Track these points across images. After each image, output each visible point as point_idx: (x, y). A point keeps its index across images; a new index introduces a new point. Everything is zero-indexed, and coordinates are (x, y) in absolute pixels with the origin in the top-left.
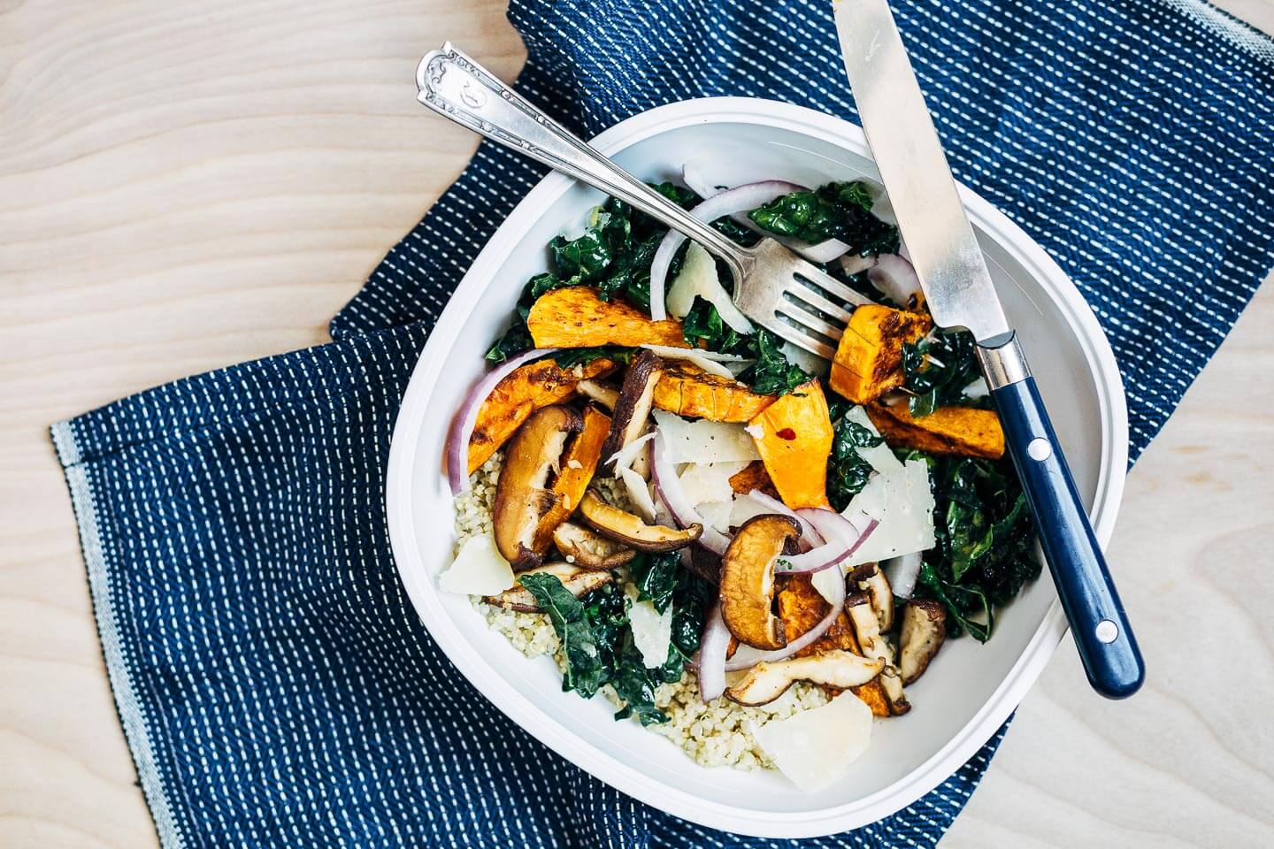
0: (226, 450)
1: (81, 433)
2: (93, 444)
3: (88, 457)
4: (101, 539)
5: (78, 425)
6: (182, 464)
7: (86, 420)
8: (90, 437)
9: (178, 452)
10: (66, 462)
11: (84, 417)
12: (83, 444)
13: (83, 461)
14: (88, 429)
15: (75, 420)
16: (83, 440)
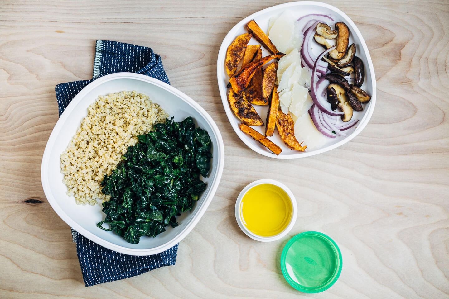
0: (139, 67)
1: (104, 45)
2: (106, 49)
3: (103, 51)
4: (99, 72)
5: (104, 43)
6: (128, 64)
7: (106, 42)
8: (106, 47)
9: (128, 61)
10: (97, 50)
11: (106, 41)
12: (103, 48)
13: (101, 52)
14: (106, 45)
15: (104, 41)
16: (104, 47)
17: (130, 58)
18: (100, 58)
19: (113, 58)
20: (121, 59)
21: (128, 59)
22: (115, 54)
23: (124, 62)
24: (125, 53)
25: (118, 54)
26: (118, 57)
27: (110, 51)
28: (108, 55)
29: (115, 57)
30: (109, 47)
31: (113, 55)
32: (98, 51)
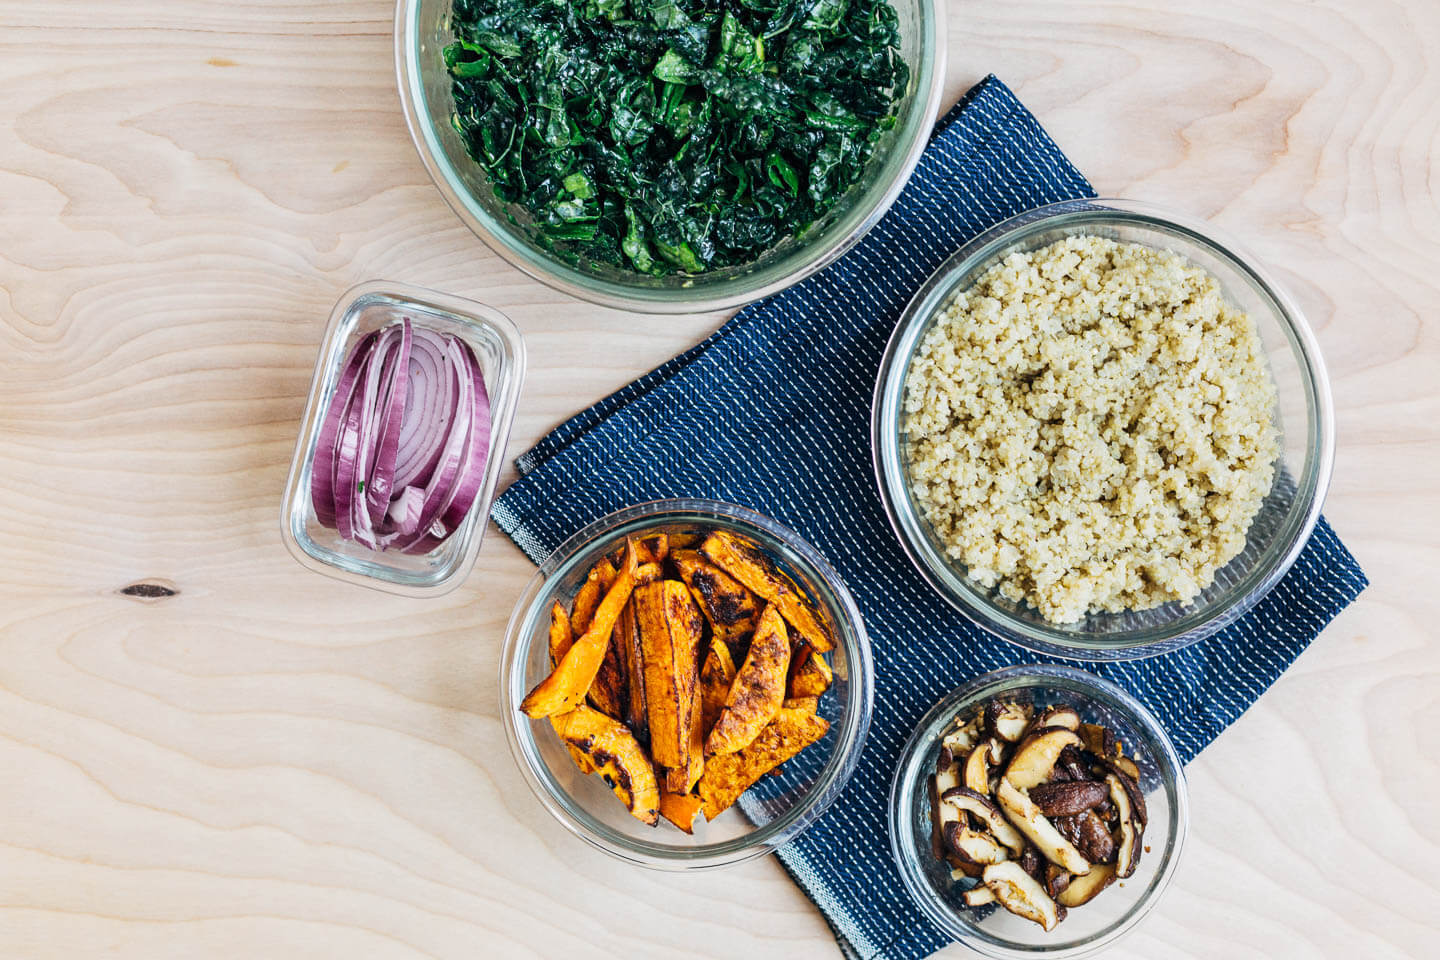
17: (596, 473)
18: (532, 540)
19: (560, 510)
20: (580, 495)
21: (595, 480)
22: (554, 497)
23: (594, 494)
24: (577, 475)
25: (561, 490)
26: (567, 497)
27: (537, 502)
28: (543, 515)
29: (561, 503)
30: (527, 498)
31: (554, 504)
32: (515, 530)
